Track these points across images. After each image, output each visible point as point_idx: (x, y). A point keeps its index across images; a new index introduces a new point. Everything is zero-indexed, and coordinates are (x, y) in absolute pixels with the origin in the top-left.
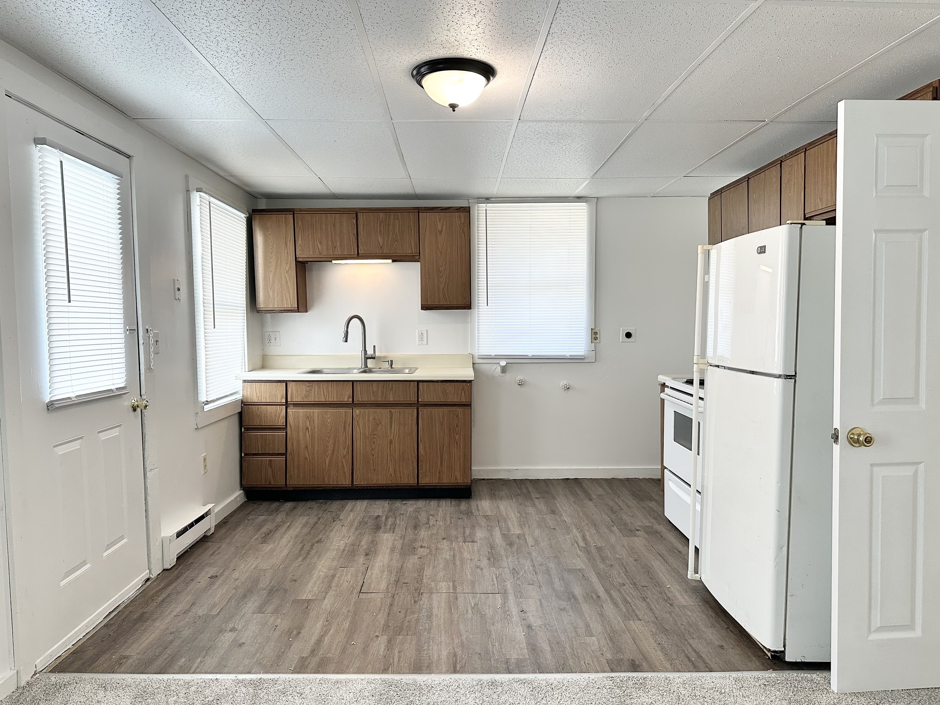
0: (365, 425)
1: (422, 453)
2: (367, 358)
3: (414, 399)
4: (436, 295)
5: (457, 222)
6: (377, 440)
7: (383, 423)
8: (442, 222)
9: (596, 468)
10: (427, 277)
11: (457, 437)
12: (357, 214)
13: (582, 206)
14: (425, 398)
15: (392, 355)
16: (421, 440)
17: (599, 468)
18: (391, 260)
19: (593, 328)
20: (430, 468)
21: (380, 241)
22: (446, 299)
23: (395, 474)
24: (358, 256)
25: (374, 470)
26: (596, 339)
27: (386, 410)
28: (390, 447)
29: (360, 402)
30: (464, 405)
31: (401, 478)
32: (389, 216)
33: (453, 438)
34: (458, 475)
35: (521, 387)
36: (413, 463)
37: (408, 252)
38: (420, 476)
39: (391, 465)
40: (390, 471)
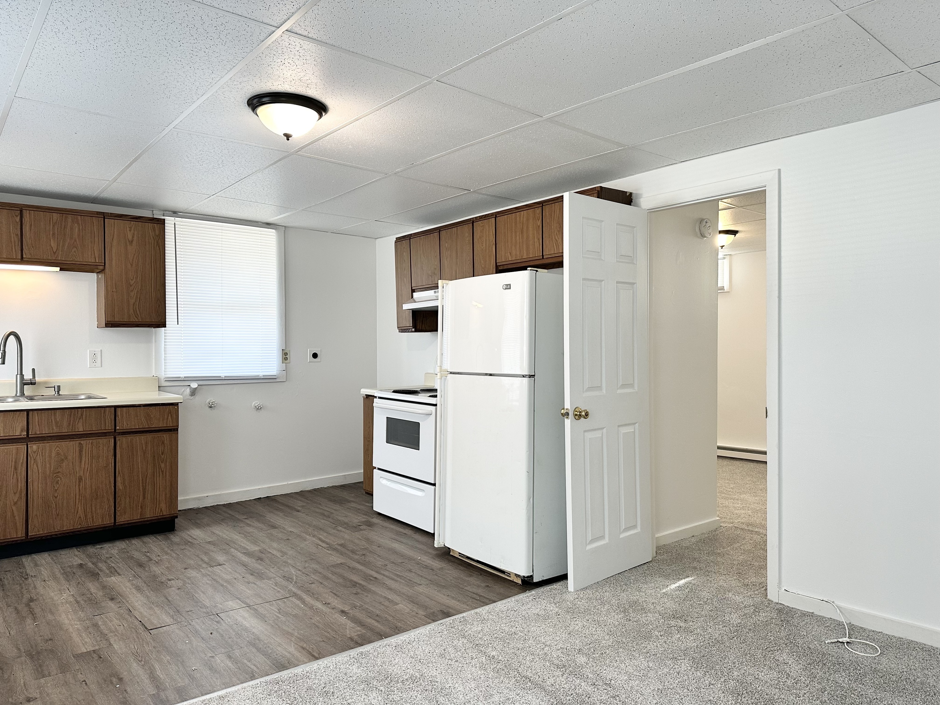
0: (45, 462)
1: (121, 488)
2: (24, 383)
3: (109, 427)
4: (126, 311)
5: (151, 233)
6: (61, 479)
7: (70, 458)
8: (132, 231)
9: (286, 483)
10: (114, 290)
11: (163, 465)
12: (21, 211)
13: (271, 233)
14: (123, 424)
15: (56, 379)
16: (119, 473)
17: (289, 483)
18: (59, 268)
19: (284, 349)
20: (130, 502)
21: (53, 244)
22: (137, 316)
23: (86, 516)
24: (22, 261)
25: (58, 515)
26: (286, 359)
27: (74, 443)
28: (79, 485)
29: (37, 436)
30: (170, 430)
31: (93, 520)
32: (66, 217)
33: (157, 467)
34: (163, 506)
35: (211, 410)
36: (108, 500)
37: (90, 261)
38: (118, 514)
39: (80, 506)
40: (78, 514)
